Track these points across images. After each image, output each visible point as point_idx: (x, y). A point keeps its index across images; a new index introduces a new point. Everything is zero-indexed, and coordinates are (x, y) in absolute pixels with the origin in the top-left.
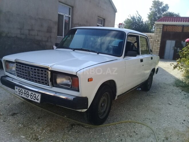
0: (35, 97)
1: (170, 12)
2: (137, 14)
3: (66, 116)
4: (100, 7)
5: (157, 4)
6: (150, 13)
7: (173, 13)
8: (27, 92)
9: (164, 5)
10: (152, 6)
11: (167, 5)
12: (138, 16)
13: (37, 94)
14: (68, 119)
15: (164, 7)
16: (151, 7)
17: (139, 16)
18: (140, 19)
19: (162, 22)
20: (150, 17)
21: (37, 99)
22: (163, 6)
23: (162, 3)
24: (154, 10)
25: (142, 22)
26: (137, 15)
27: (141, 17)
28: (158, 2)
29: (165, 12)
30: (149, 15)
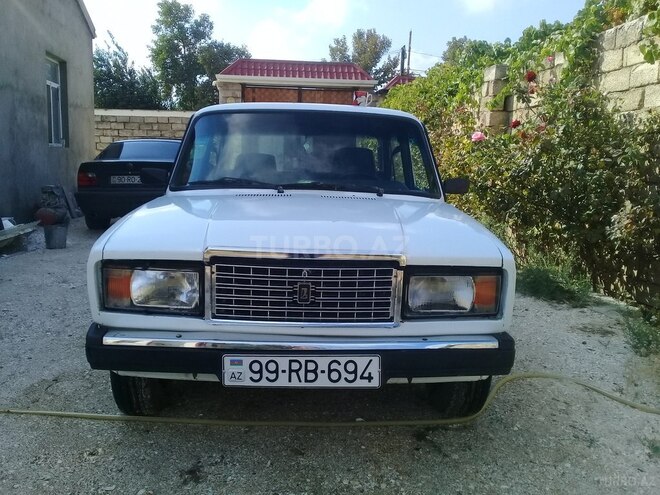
0: (355, 372)
1: (219, 41)
2: (111, 44)
3: (360, 419)
4: (50, 15)
5: (173, 14)
6: (156, 43)
7: (228, 46)
8: (307, 362)
9: (196, 17)
10: (158, 21)
11: (205, 19)
12: (114, 48)
13: (362, 361)
14: (368, 423)
15: (198, 24)
16: (156, 24)
17: (117, 50)
18: (125, 61)
19: (240, 77)
20: (156, 55)
21: (366, 375)
22: (192, 21)
23: (187, 9)
24: (165, 31)
25: (132, 72)
26: (109, 48)
27: (126, 54)
28: (176, 6)
29: (203, 41)
30: (153, 49)
